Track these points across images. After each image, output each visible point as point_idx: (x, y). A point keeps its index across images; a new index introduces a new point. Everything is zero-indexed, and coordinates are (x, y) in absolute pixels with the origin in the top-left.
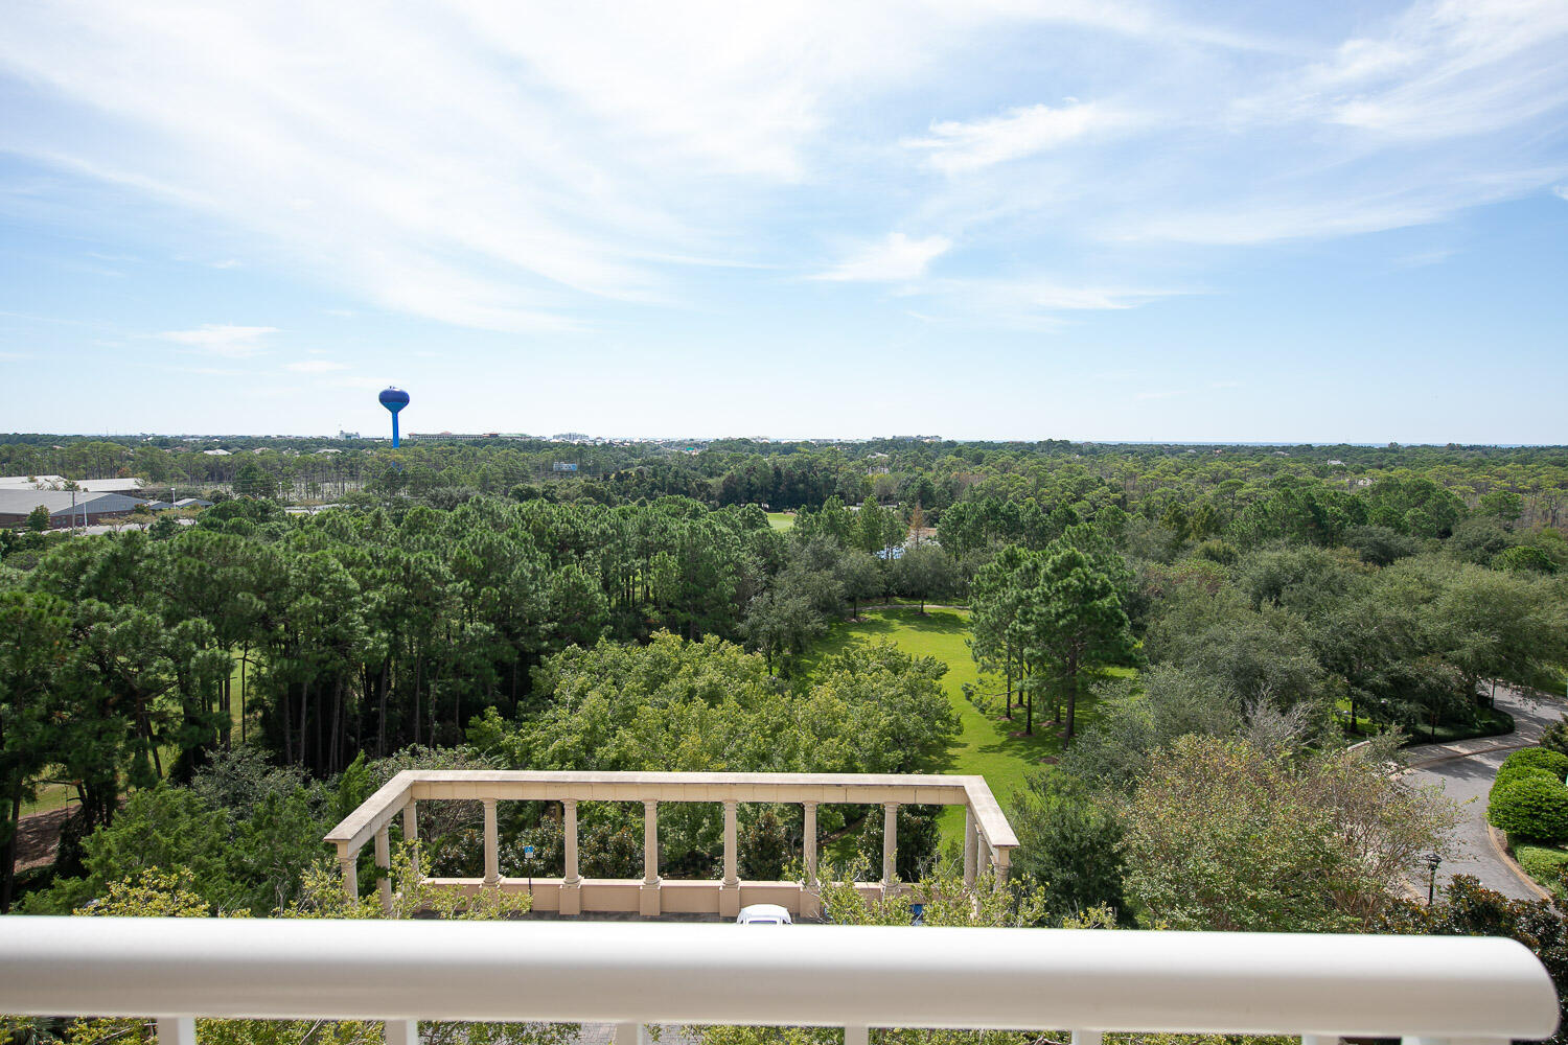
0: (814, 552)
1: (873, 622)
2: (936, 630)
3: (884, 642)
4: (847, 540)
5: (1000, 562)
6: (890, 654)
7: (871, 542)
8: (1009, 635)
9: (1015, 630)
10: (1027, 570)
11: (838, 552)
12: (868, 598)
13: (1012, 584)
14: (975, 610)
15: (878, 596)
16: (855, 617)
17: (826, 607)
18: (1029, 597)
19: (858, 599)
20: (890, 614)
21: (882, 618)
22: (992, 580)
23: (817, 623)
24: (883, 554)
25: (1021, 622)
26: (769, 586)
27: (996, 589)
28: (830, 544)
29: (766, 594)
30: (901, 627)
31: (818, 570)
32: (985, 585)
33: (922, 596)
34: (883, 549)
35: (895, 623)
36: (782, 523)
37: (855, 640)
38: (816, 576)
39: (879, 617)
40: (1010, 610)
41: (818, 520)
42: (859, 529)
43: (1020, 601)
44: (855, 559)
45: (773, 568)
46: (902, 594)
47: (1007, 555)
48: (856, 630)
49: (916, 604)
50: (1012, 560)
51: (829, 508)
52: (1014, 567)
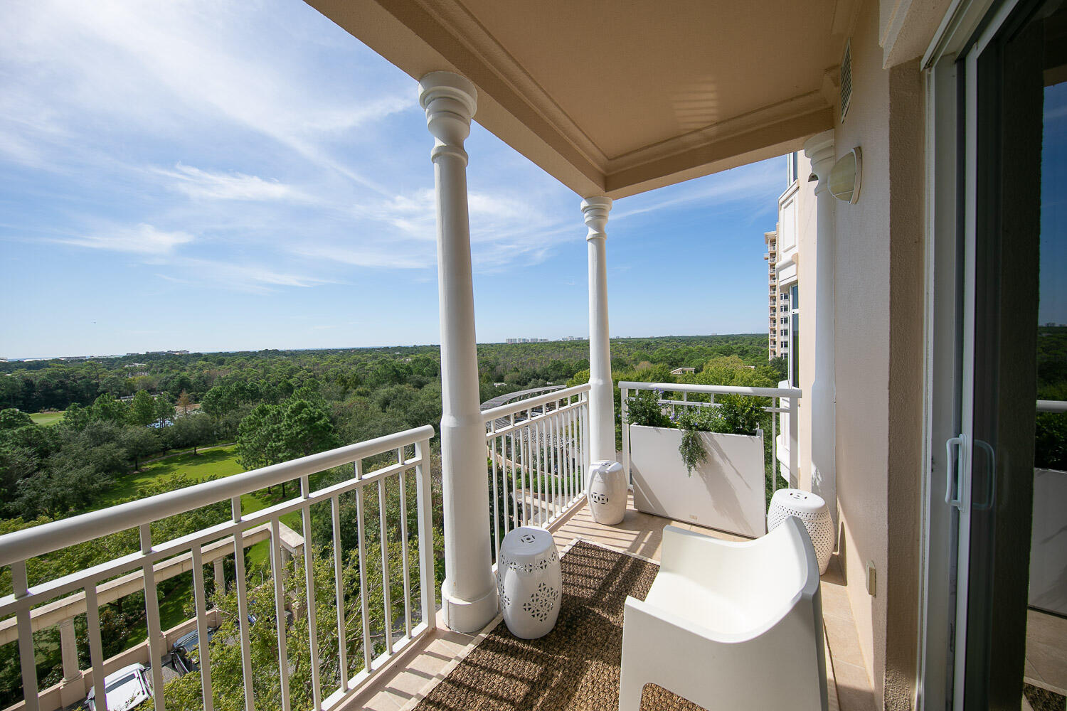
0: (92, 434)
1: (154, 469)
2: (209, 462)
3: (174, 477)
4: (122, 421)
5: (255, 414)
6: (180, 483)
7: (146, 416)
8: (268, 450)
9: (272, 447)
10: (274, 415)
11: (117, 430)
12: (147, 455)
13: (265, 424)
14: (242, 442)
15: (157, 452)
16: (137, 470)
17: (111, 468)
18: (279, 428)
19: (139, 457)
20: (168, 462)
21: (162, 465)
22: (251, 424)
23: (103, 480)
24: (157, 426)
25: (275, 442)
26: (40, 467)
27: (254, 429)
28: (107, 426)
29: (42, 473)
30: (179, 467)
31: (98, 445)
32: (247, 428)
33: (195, 444)
34: (157, 422)
35: (175, 465)
36: (47, 420)
37: (141, 484)
38: (98, 450)
39: (160, 465)
40: (268, 437)
41: (90, 412)
42: (133, 412)
43: (274, 431)
44: (134, 432)
45: (44, 453)
46: (178, 446)
47: (259, 410)
48: (139, 478)
49: (192, 450)
50: (263, 412)
51: (101, 402)
52: (264, 416)
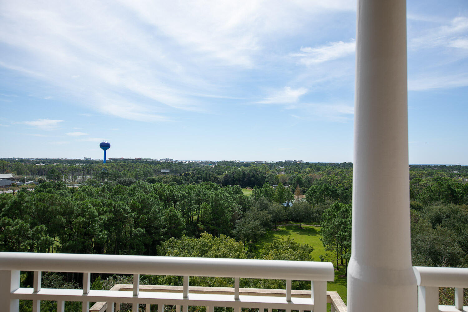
0: (260, 204)
1: (282, 231)
2: (307, 234)
3: (289, 238)
4: (272, 199)
5: (332, 208)
6: (291, 243)
7: (281, 200)
8: (338, 236)
9: (340, 235)
10: (343, 211)
11: (269, 204)
12: (280, 222)
13: (338, 217)
14: (324, 227)
15: (284, 221)
16: (275, 229)
17: (265, 224)
18: (346, 222)
19: (276, 221)
20: (289, 228)
21: (285, 229)
22: (329, 215)
23: (262, 231)
24: (285, 205)
25: (342, 232)
26: (243, 216)
27: (331, 219)
28: (266, 201)
29: (243, 219)
30: (293, 233)
31: (262, 210)
32: (327, 217)
33: (301, 221)
34: (285, 203)
35: (291, 231)
36: (248, 192)
37: (276, 237)
38: (261, 213)
39: (284, 229)
40: (338, 227)
41: (261, 191)
42: (276, 195)
43: (342, 223)
44: (275, 206)
45: (245, 209)
46: (294, 220)
47: (335, 206)
48: (276, 234)
49: (299, 224)
50: (337, 208)
51: (265, 187)
52: (338, 210)
